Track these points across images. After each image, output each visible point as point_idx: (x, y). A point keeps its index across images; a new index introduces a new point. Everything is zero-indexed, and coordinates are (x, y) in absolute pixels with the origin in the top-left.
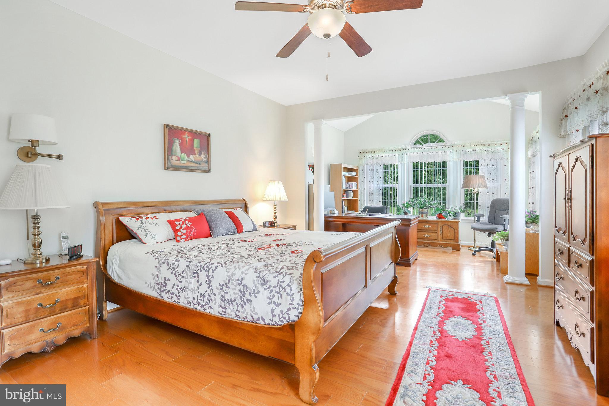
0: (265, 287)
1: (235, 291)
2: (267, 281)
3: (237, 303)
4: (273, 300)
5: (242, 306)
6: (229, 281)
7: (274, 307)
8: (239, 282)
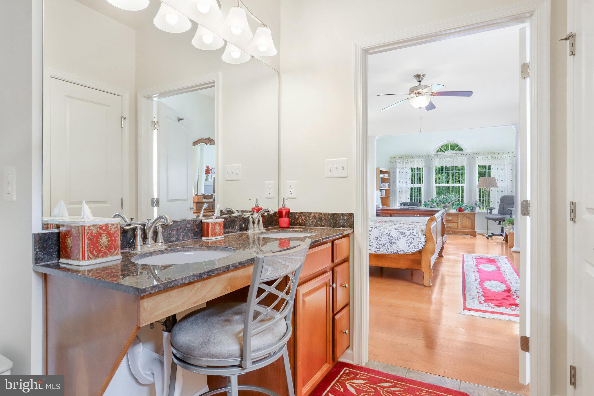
0: (404, 235)
1: (385, 239)
2: (404, 233)
3: (387, 245)
4: (409, 241)
5: (391, 246)
6: (381, 235)
7: (410, 244)
8: (388, 235)
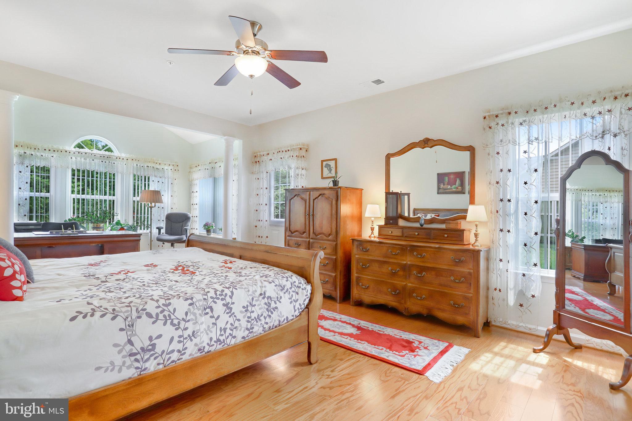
0: (284, 291)
1: (260, 306)
2: (284, 286)
3: (264, 317)
4: (293, 299)
5: (270, 316)
6: (253, 299)
7: (294, 303)
8: (263, 296)
